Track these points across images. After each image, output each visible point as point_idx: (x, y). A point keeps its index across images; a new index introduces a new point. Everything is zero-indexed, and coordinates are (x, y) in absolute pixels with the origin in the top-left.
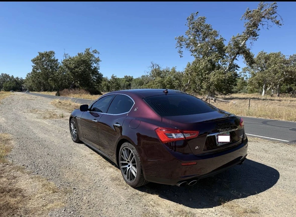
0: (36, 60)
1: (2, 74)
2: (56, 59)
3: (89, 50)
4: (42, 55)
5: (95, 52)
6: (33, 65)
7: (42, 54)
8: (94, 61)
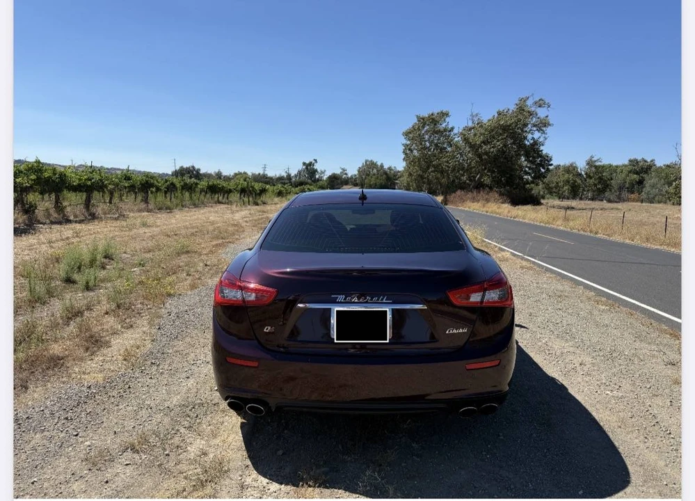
0: (410, 133)
1: (366, 161)
2: (450, 126)
3: (525, 101)
4: (423, 121)
5: (540, 104)
6: (405, 142)
7: (423, 119)
8: (535, 126)
